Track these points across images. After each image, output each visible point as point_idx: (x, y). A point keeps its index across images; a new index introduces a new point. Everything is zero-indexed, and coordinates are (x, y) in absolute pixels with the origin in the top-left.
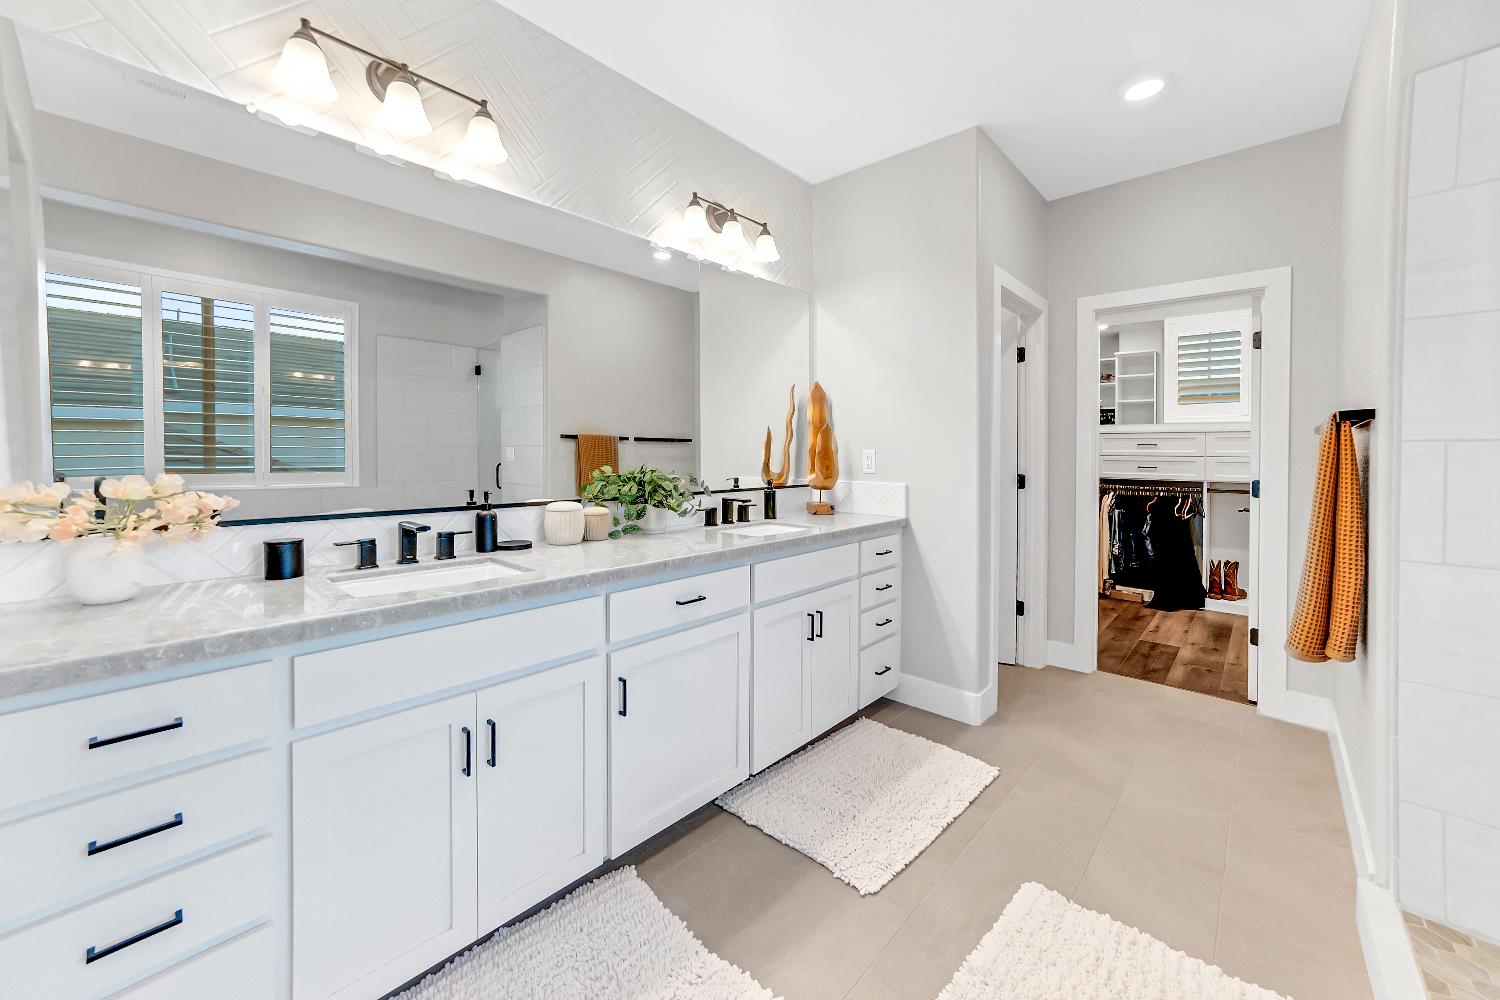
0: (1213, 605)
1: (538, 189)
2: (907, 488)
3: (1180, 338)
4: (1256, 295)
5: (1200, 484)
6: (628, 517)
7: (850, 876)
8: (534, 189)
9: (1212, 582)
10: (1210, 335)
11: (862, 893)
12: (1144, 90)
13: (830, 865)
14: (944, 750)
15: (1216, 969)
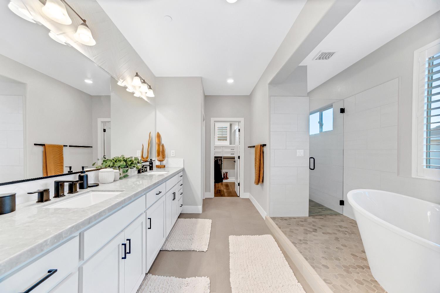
0: (224, 181)
1: (95, 57)
2: (184, 160)
3: (218, 127)
4: (239, 122)
5: (222, 157)
6: (124, 172)
7: (201, 250)
8: (93, 57)
9: (224, 176)
10: (222, 127)
11: (205, 251)
12: (230, 81)
13: (195, 250)
14: (199, 220)
15: (258, 235)
